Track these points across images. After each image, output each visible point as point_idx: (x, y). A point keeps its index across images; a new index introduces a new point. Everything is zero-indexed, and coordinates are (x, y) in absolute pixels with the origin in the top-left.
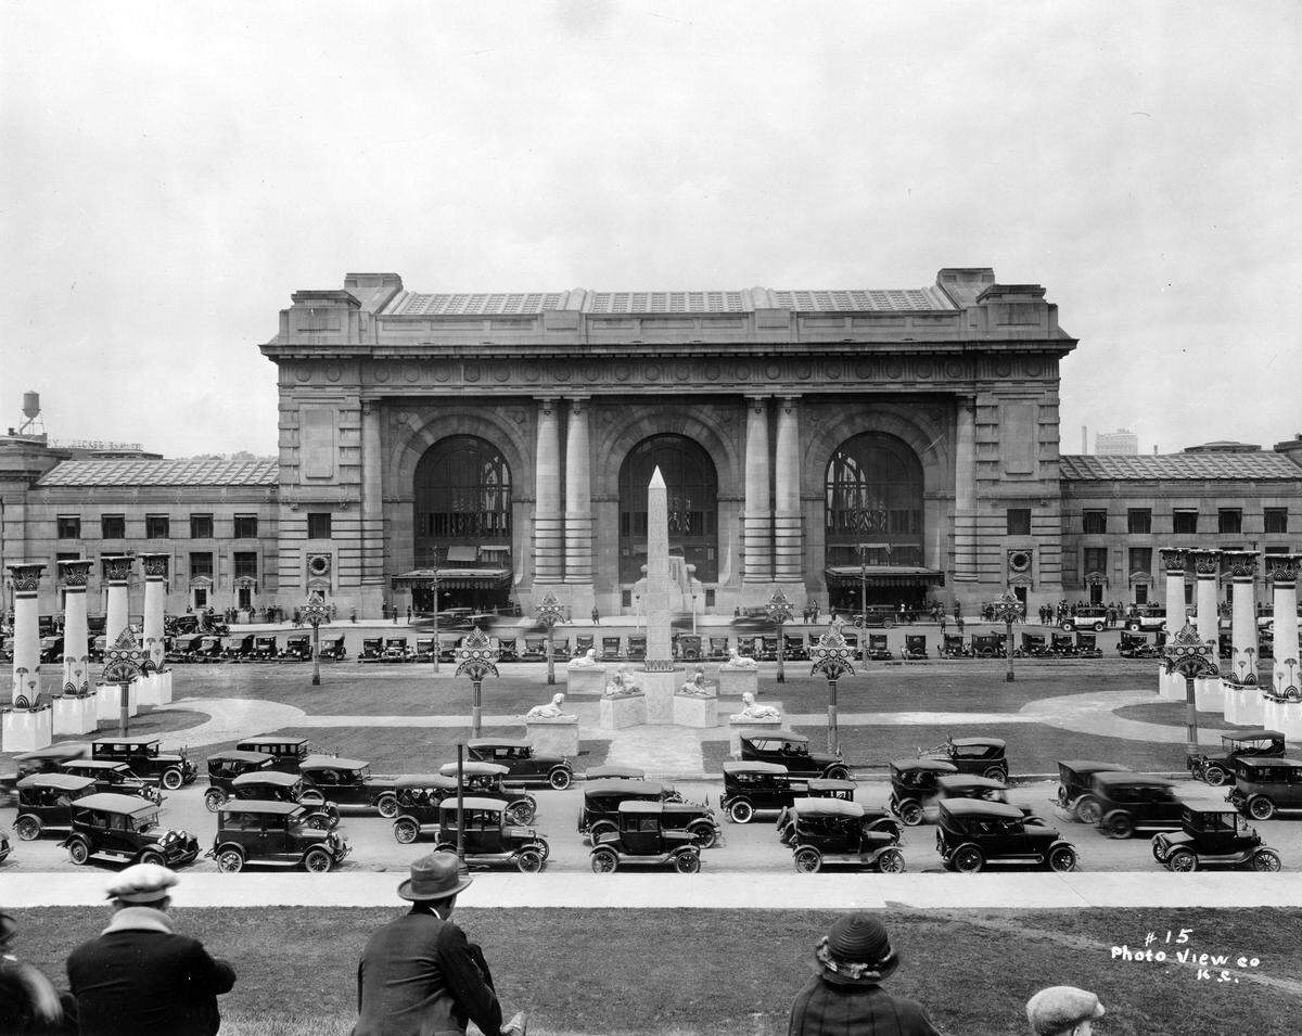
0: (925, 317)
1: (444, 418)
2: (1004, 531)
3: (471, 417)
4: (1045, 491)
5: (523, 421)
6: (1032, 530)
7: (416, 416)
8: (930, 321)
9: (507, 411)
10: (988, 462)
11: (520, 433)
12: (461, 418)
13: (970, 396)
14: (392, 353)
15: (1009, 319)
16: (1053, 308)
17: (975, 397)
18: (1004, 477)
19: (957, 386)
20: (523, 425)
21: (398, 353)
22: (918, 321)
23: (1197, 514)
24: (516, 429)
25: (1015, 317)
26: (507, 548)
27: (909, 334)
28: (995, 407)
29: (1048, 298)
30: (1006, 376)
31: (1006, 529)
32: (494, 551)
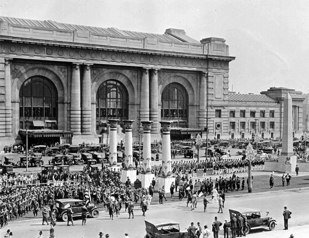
0: (194, 46)
1: (33, 69)
2: (214, 116)
3: (44, 69)
4: (225, 104)
5: (65, 72)
6: (222, 116)
7: (23, 67)
8: (196, 47)
9: (58, 67)
10: (211, 94)
11: (63, 76)
12: (39, 69)
13: (206, 73)
14: (20, 40)
15: (217, 49)
16: (227, 46)
17: (208, 73)
18: (214, 99)
19: (203, 69)
20: (64, 73)
21: (22, 41)
22: (192, 47)
23: (255, 112)
24: (62, 75)
25: (218, 48)
26: (55, 121)
27: (190, 51)
28: (213, 76)
29: (226, 43)
30: (216, 67)
31: (215, 116)
32: (50, 122)
